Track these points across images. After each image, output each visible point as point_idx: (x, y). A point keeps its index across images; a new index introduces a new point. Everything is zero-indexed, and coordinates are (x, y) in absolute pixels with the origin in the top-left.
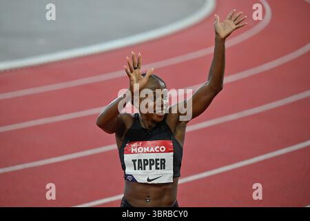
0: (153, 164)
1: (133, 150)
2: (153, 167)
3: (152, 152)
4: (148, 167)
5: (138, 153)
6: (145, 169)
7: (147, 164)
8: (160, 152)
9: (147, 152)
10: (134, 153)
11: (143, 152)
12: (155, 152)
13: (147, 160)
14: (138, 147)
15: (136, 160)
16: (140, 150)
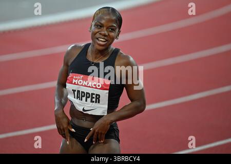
0: (89, 97)
1: (74, 81)
2: (89, 100)
3: (89, 87)
4: (84, 99)
5: (78, 84)
6: (82, 100)
7: (84, 96)
8: (96, 88)
9: (85, 86)
10: (75, 84)
11: (82, 85)
12: (92, 87)
13: (84, 93)
14: (79, 79)
15: (75, 91)
16: (80, 82)
